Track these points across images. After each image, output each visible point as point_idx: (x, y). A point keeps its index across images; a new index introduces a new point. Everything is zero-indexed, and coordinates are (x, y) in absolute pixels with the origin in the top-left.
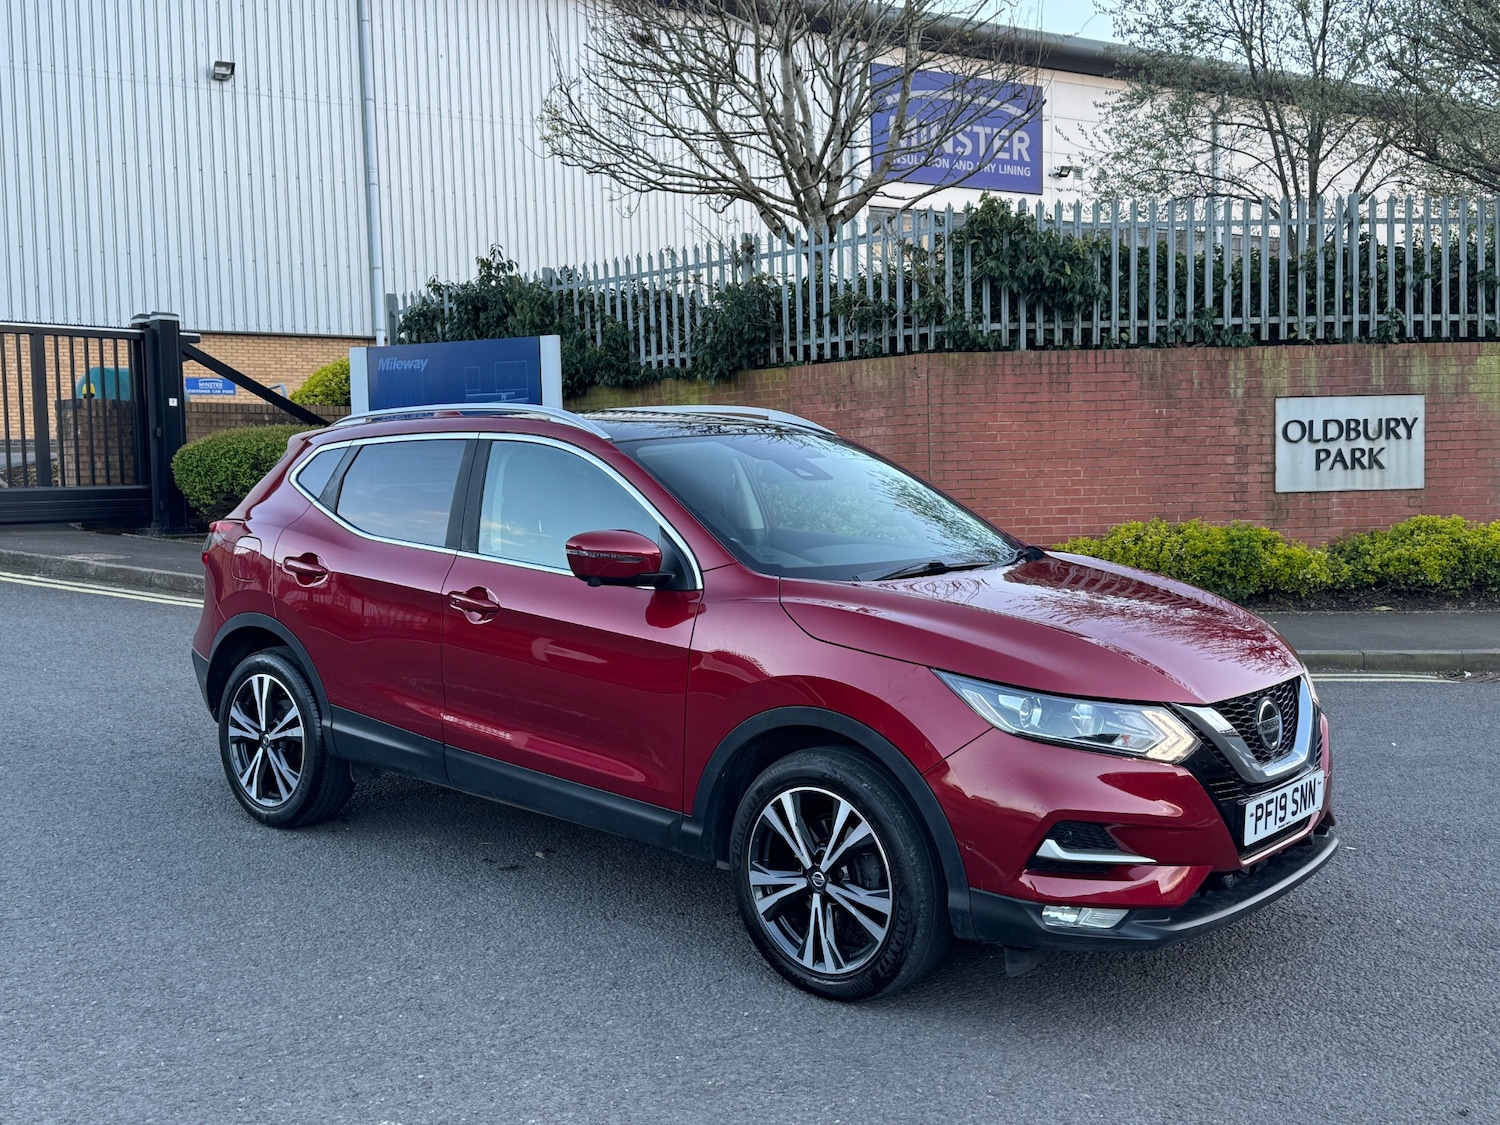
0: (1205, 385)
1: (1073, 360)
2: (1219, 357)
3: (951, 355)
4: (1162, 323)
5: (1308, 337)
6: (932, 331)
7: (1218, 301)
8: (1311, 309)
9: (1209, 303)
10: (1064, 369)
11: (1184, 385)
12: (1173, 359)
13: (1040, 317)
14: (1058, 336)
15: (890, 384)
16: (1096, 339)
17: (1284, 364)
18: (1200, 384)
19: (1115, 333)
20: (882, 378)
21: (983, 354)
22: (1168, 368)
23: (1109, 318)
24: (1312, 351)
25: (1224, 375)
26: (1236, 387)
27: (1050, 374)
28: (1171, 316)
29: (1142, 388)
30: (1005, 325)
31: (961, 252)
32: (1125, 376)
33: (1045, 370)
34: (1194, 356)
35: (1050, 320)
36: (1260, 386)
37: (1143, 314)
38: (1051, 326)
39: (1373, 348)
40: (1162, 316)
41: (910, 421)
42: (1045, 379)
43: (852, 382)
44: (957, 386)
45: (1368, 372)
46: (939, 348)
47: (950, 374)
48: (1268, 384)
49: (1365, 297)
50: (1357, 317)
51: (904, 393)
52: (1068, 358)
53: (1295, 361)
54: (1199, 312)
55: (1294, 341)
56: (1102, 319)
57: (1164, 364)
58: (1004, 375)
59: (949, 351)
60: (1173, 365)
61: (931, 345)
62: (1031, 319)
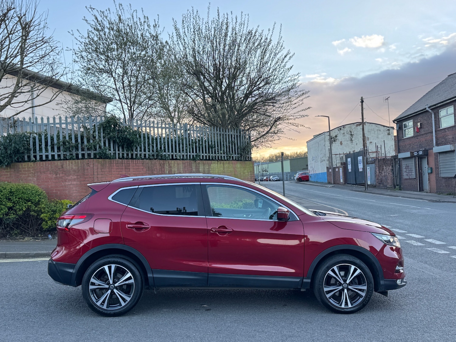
0: (160, 170)
1: (130, 162)
2: (163, 163)
3: (99, 160)
4: (149, 153)
5: (179, 158)
6: (92, 153)
7: (161, 148)
8: (179, 152)
9: (159, 148)
10: (128, 165)
11: (156, 170)
12: (153, 163)
13: (121, 150)
14: (125, 155)
15: (78, 168)
16: (134, 157)
17: (176, 165)
18: (159, 170)
19: (139, 155)
20: (75, 166)
21: (108, 160)
22: (152, 165)
23: (137, 151)
24: (181, 162)
25: (164, 168)
26: (167, 171)
27: (125, 166)
28: (151, 151)
29: (146, 171)
30: (112, 151)
31: (100, 129)
32: (142, 167)
33: (124, 165)
34: (157, 162)
35: (123, 151)
36: (171, 170)
37: (145, 151)
38: (123, 153)
39: (192, 162)
40: (149, 151)
41: (87, 180)
42: (124, 168)
43: (62, 167)
44: (101, 169)
45: (192, 167)
46: (95, 157)
47: (99, 165)
48: (173, 170)
49: (190, 150)
50: (189, 154)
51: (84, 171)
52: (129, 162)
53: (178, 164)
54: (157, 151)
55: (176, 159)
56: (135, 151)
57: (151, 164)
58: (113, 166)
59: (98, 158)
60: (153, 164)
61: (92, 157)
62: (119, 150)
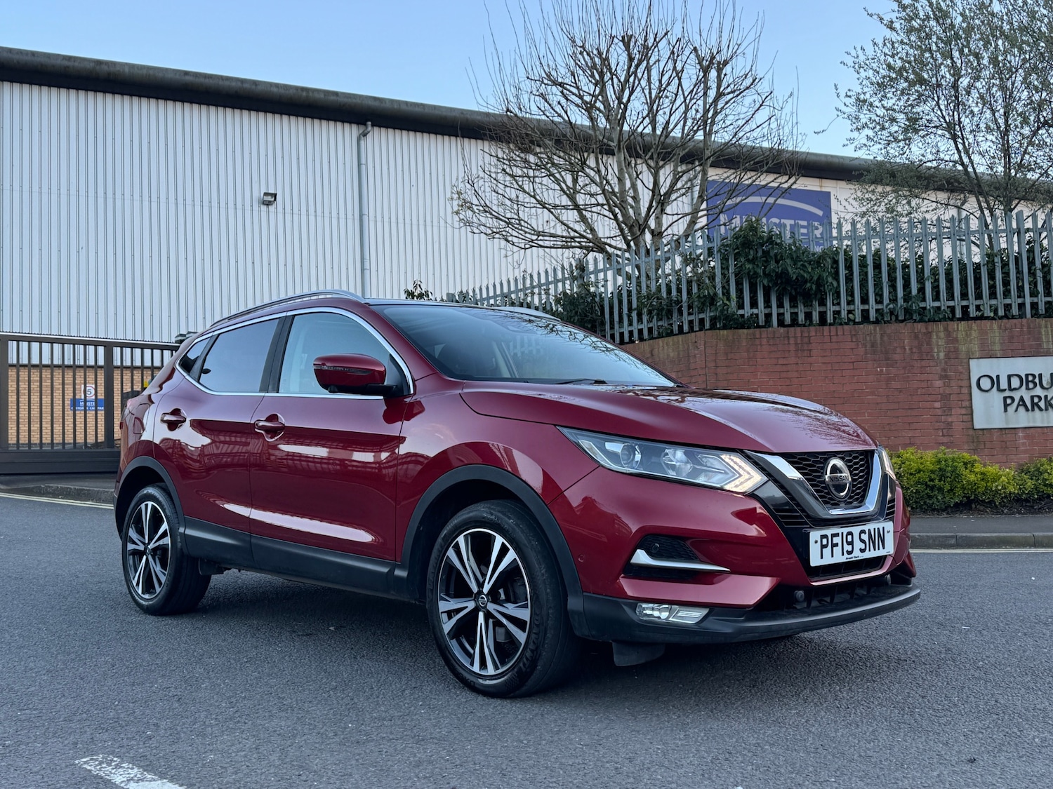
0: (914, 350)
1: (813, 333)
2: (924, 330)
3: (722, 332)
4: (880, 307)
5: (992, 315)
6: (707, 316)
7: (922, 290)
8: (993, 295)
9: (914, 292)
10: (806, 340)
11: (899, 350)
12: (889, 331)
13: (787, 304)
14: (801, 317)
15: (679, 354)
16: (830, 319)
17: (974, 334)
18: (911, 349)
19: (844, 314)
20: (673, 351)
21: (745, 331)
22: (886, 338)
23: (839, 304)
24: (995, 325)
25: (929, 343)
26: (939, 352)
27: (796, 344)
28: (886, 301)
29: (866, 353)
30: (761, 310)
31: (727, 260)
32: (853, 345)
33: (792, 341)
34: (905, 330)
35: (794, 304)
36: (956, 351)
37: (865, 300)
38: (796, 310)
39: (1042, 322)
40: (879, 302)
41: (694, 380)
42: (792, 348)
43: (652, 355)
44: (726, 354)
45: (1039, 339)
46: (713, 327)
47: (721, 345)
48: (963, 348)
49: (1034, 284)
50: (1028, 300)
51: (689, 360)
52: (809, 332)
53: (982, 332)
54: (907, 297)
55: (982, 318)
56: (833, 305)
57: (882, 336)
58: (761, 345)
59: (719, 329)
60: (889, 336)
61: (707, 325)
62: (780, 305)
